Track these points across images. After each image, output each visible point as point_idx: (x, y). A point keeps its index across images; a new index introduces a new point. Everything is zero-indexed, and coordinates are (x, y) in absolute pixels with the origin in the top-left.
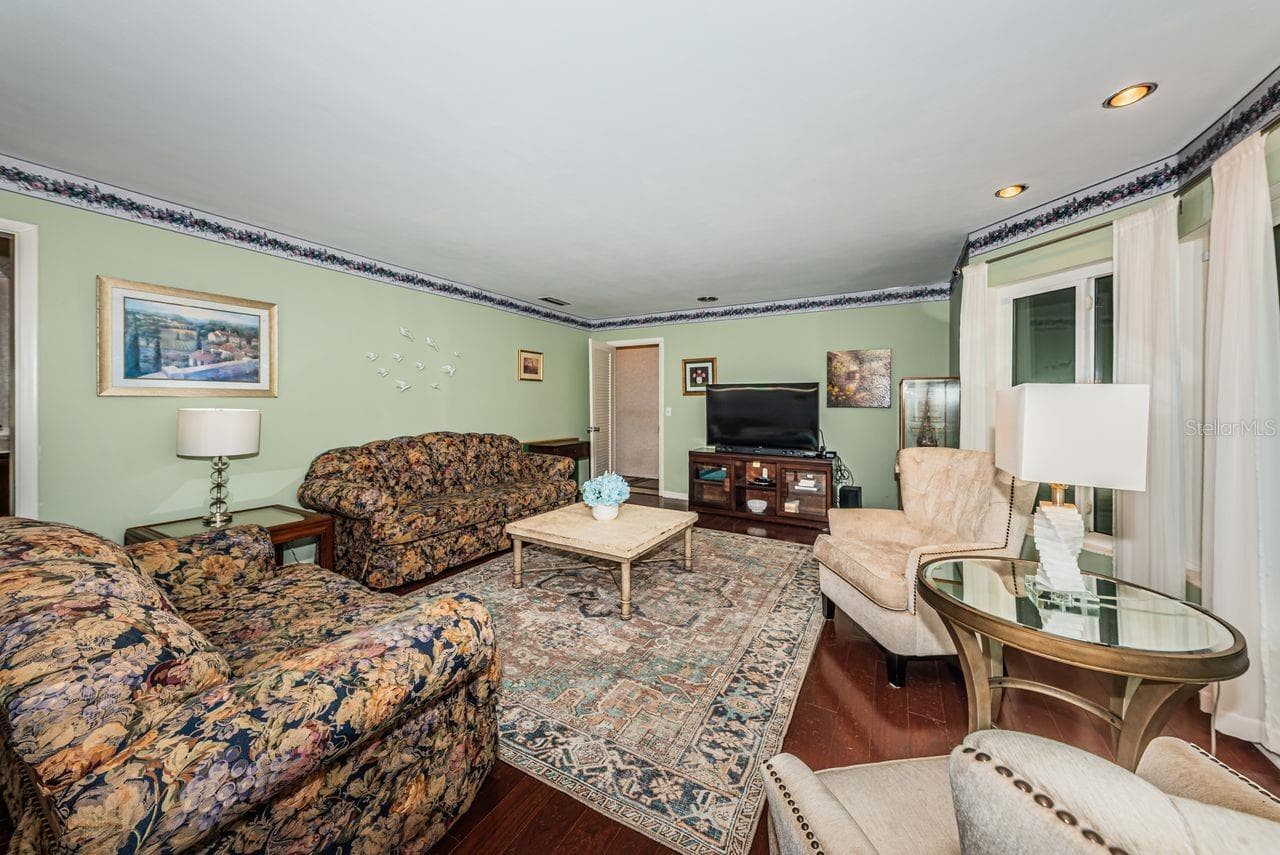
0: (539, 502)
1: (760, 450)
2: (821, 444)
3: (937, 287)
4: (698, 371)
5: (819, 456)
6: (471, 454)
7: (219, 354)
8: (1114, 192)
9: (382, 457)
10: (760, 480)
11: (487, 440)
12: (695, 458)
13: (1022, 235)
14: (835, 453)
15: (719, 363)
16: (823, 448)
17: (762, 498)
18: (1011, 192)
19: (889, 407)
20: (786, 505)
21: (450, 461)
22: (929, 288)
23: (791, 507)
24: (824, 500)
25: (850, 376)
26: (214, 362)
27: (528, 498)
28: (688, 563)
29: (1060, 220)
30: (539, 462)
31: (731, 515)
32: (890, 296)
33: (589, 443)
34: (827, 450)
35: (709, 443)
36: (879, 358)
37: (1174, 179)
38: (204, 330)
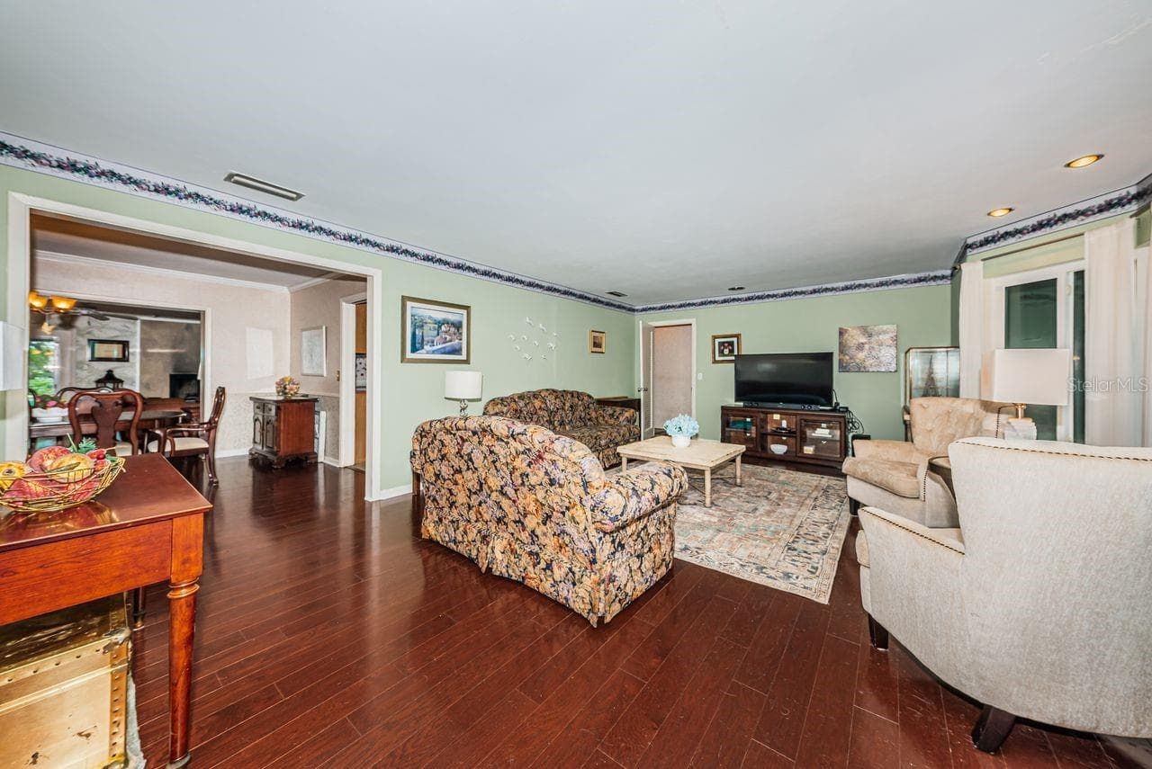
0: (619, 439)
1: (781, 405)
2: (835, 401)
3: (939, 273)
4: (726, 346)
5: (834, 410)
6: (568, 405)
7: (446, 338)
8: (1087, 210)
9: (522, 404)
10: (781, 429)
11: (575, 395)
12: (726, 411)
13: (1011, 240)
14: (847, 408)
15: (743, 339)
16: (837, 404)
17: (783, 443)
18: (1000, 213)
19: (896, 371)
20: (805, 448)
21: (558, 409)
22: (932, 274)
23: (809, 450)
24: (838, 444)
25: (860, 347)
26: (444, 343)
27: (613, 435)
28: (738, 481)
29: (1043, 230)
30: (611, 412)
31: (759, 455)
32: (896, 282)
33: (639, 400)
34: (841, 405)
35: (736, 401)
36: (885, 332)
37: (1134, 202)
38: (440, 324)
